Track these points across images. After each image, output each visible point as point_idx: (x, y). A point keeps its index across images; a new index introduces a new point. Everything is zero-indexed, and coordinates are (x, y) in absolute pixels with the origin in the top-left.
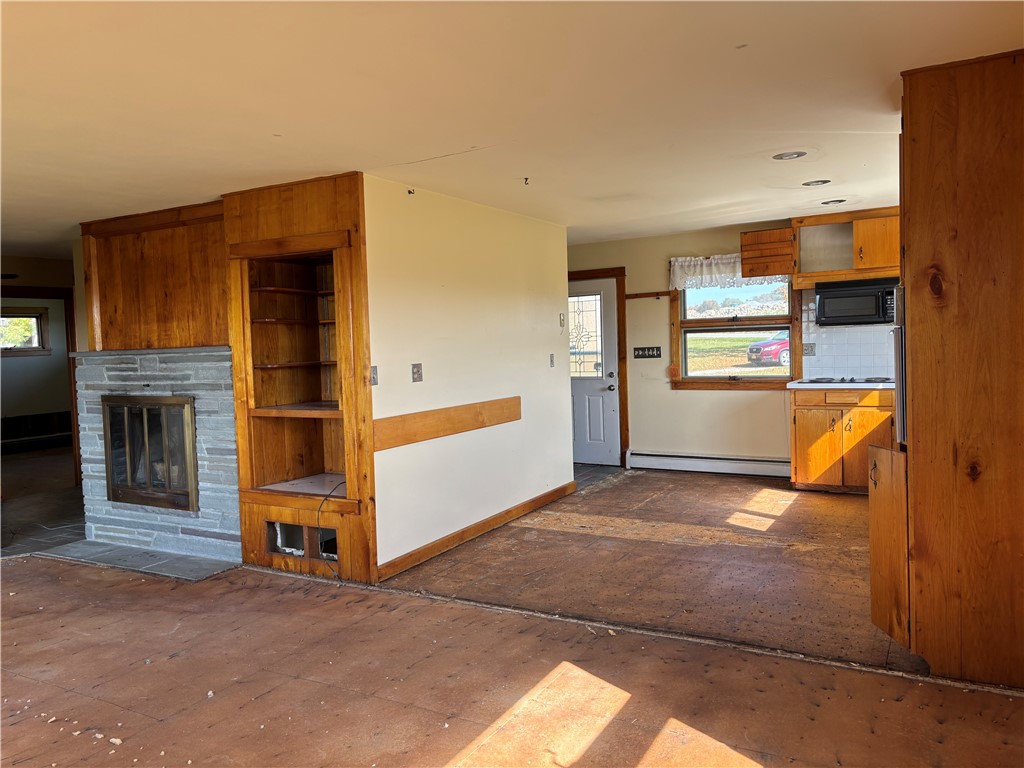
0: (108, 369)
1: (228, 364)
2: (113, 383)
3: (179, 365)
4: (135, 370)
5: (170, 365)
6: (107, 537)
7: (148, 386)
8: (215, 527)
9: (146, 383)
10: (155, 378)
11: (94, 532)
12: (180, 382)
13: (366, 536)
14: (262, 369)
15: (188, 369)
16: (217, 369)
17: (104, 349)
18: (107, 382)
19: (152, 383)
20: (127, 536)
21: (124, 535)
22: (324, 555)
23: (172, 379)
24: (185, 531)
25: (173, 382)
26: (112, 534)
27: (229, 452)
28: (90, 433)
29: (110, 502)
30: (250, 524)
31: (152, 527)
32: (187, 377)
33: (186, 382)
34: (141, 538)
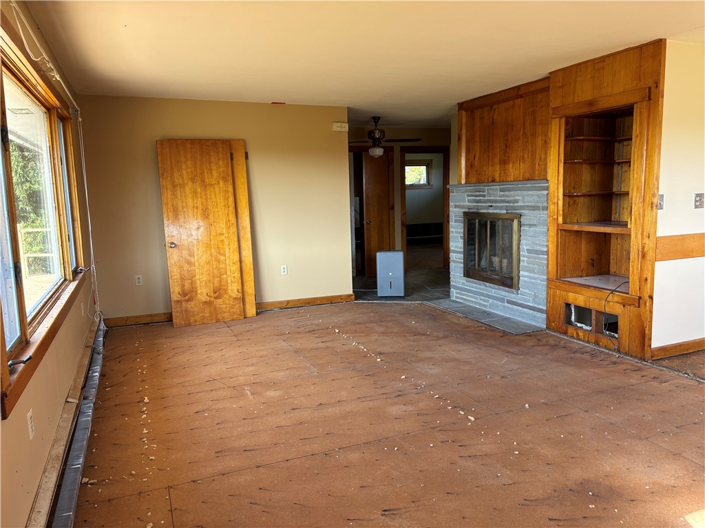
0: (468, 196)
1: (545, 192)
2: (470, 204)
3: (512, 193)
4: (484, 196)
5: (506, 193)
6: (462, 298)
7: (491, 206)
8: (529, 302)
9: (490, 204)
10: (496, 201)
11: (455, 294)
12: (512, 204)
13: (643, 325)
14: (569, 196)
15: (518, 195)
16: (538, 196)
17: (466, 183)
18: (467, 203)
19: (494, 205)
20: (474, 300)
22: (607, 333)
23: (508, 202)
24: (509, 302)
25: (507, 204)
26: (465, 297)
27: (542, 253)
28: (456, 235)
29: (465, 278)
30: (553, 303)
31: (489, 296)
32: (517, 201)
33: (516, 204)
34: (481, 302)
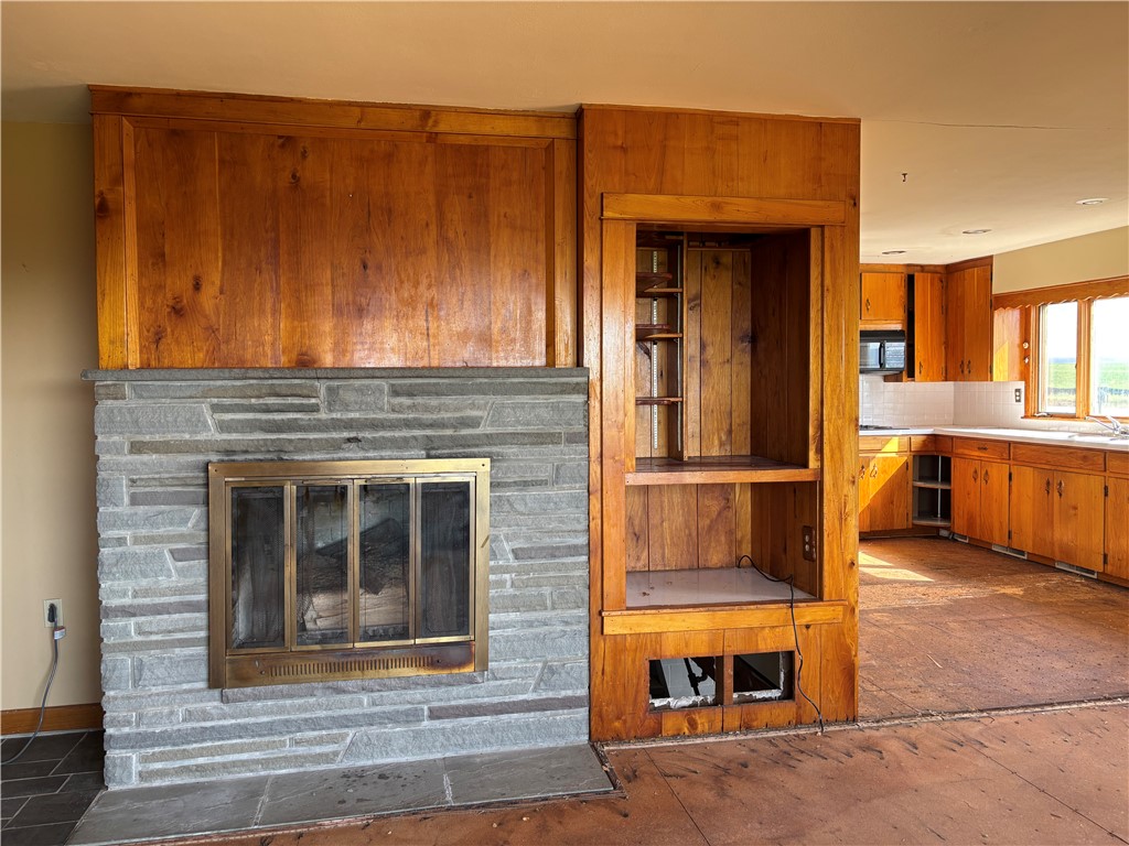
0: (216, 408)
1: (580, 398)
2: (225, 436)
3: (448, 400)
4: (314, 409)
5: (419, 400)
7: (356, 440)
8: (525, 691)
9: (353, 435)
10: (375, 425)
11: (136, 767)
12: (449, 432)
15: (473, 406)
16: (555, 407)
17: (145, 366)
18: (212, 434)
19: (368, 435)
20: (257, 755)
21: (245, 756)
23: (432, 425)
24: (435, 714)
25: (429, 432)
26: (201, 761)
27: (573, 550)
28: (140, 549)
29: (216, 693)
30: (615, 672)
31: (346, 722)
32: (474, 423)
33: (465, 432)
